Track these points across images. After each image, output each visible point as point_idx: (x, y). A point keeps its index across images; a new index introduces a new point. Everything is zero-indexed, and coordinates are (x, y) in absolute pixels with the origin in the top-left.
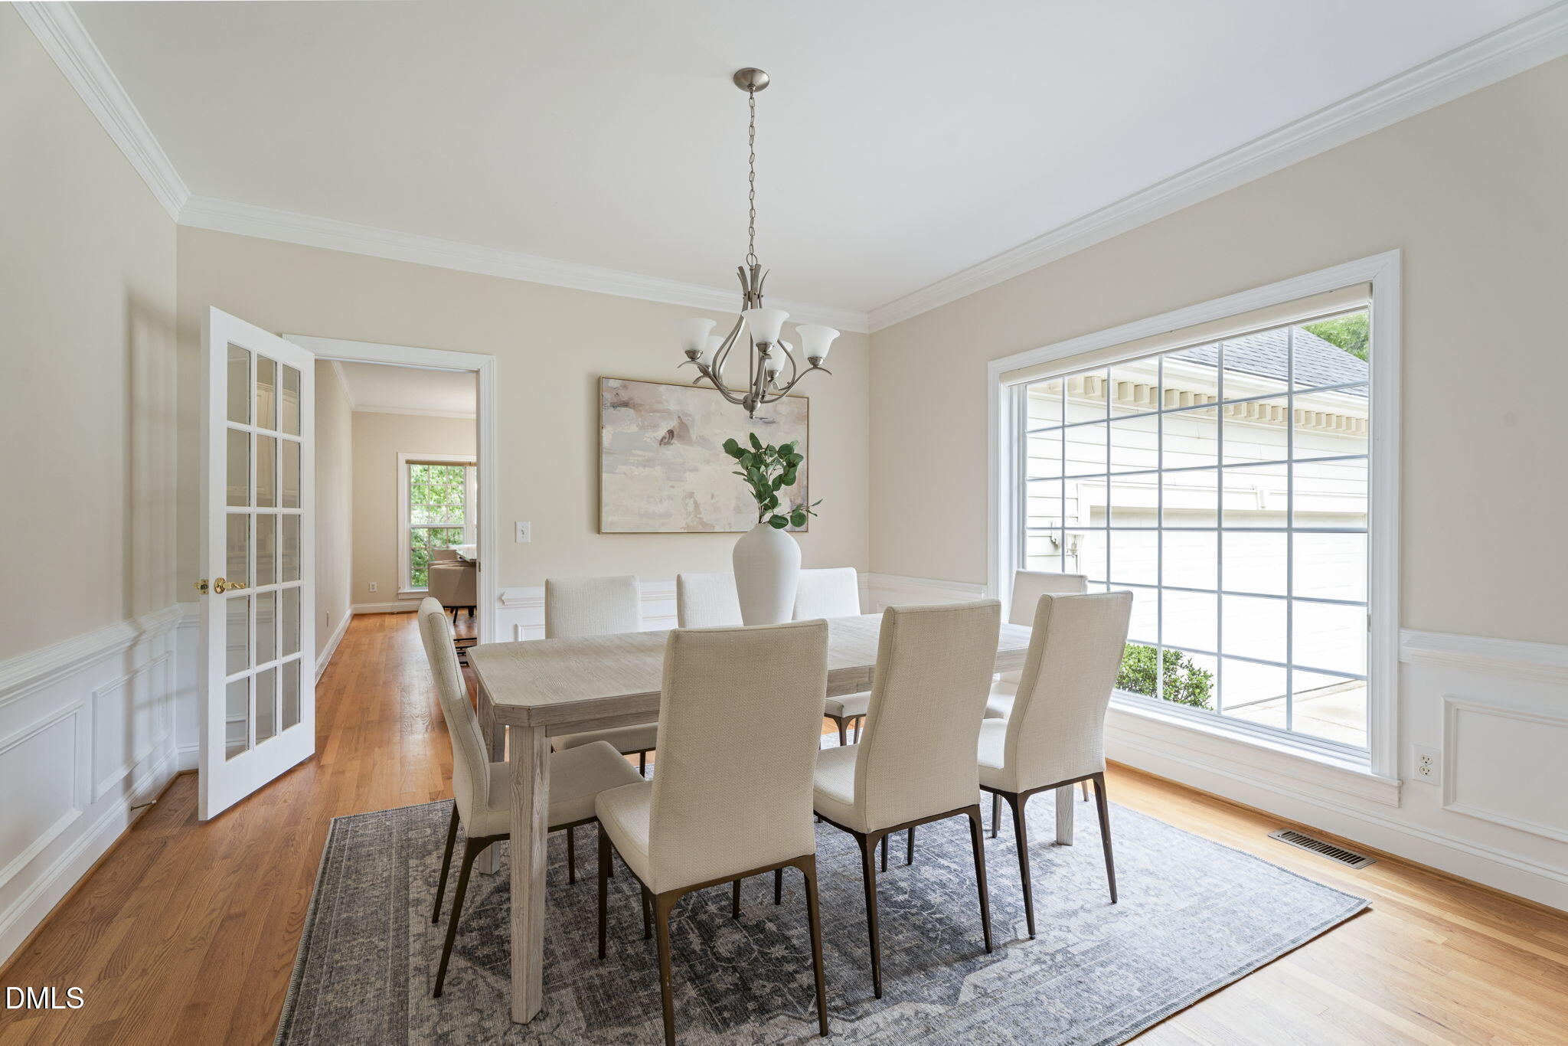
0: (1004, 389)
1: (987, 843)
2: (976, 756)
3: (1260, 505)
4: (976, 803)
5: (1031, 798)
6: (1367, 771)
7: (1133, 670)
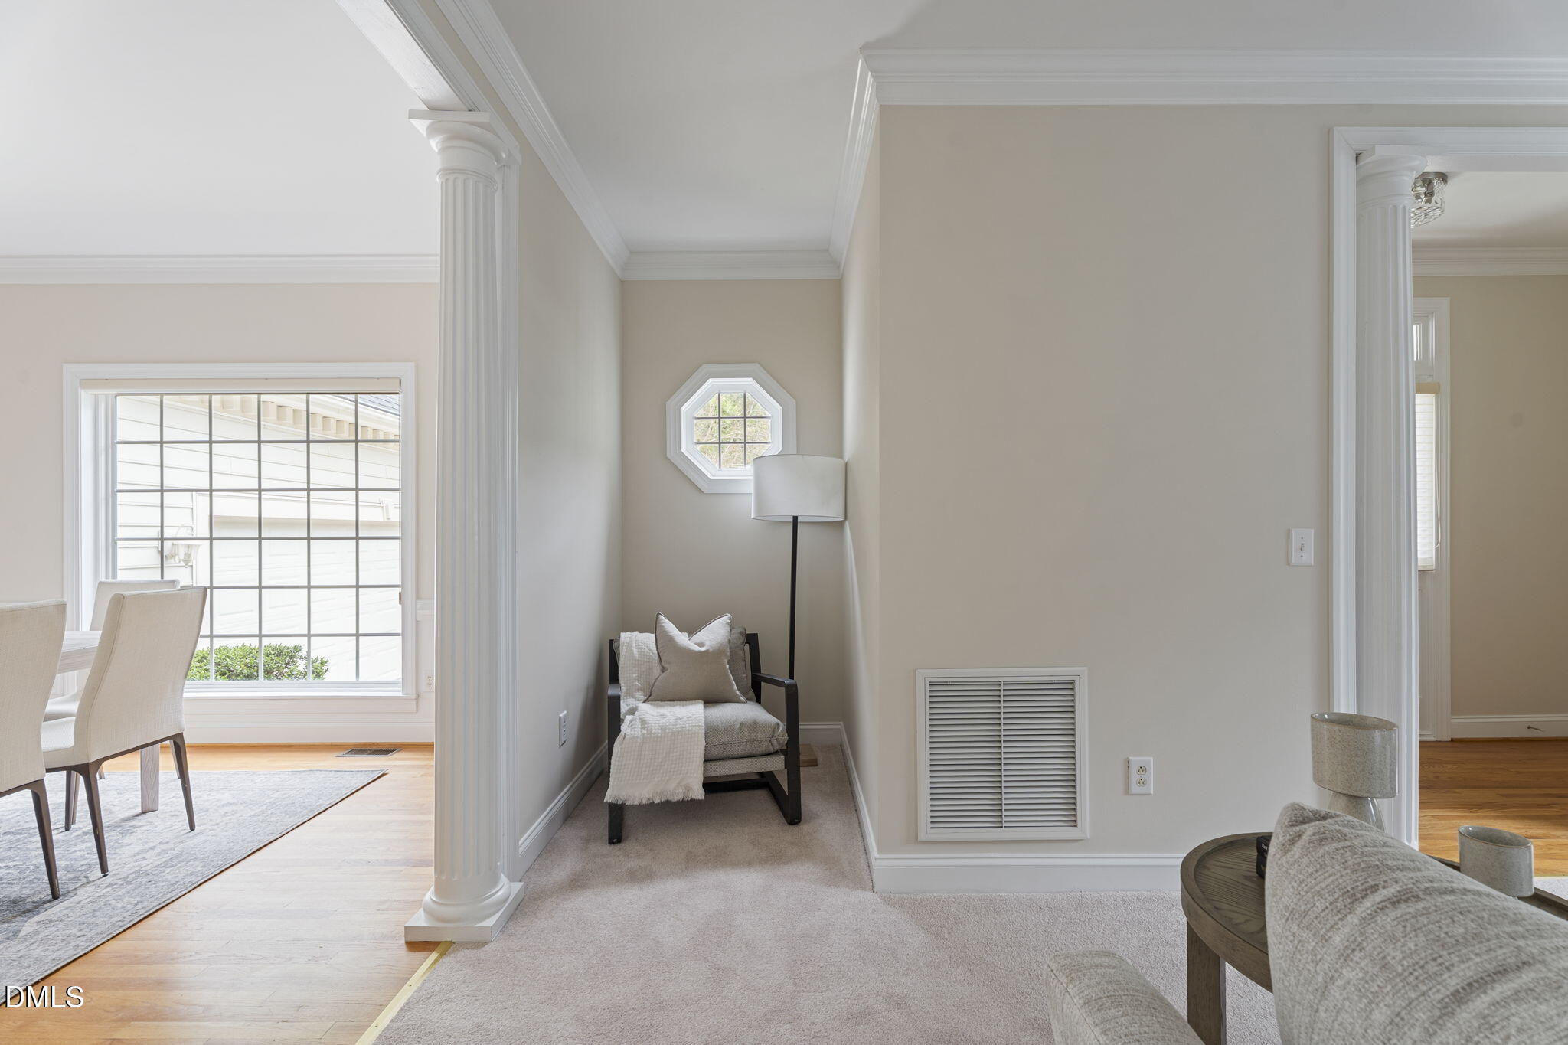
0: (86, 397)
1: (57, 836)
2: (40, 745)
3: (385, 517)
4: (39, 778)
5: (105, 764)
6: (400, 694)
7: (248, 667)
